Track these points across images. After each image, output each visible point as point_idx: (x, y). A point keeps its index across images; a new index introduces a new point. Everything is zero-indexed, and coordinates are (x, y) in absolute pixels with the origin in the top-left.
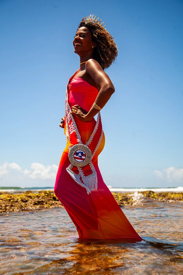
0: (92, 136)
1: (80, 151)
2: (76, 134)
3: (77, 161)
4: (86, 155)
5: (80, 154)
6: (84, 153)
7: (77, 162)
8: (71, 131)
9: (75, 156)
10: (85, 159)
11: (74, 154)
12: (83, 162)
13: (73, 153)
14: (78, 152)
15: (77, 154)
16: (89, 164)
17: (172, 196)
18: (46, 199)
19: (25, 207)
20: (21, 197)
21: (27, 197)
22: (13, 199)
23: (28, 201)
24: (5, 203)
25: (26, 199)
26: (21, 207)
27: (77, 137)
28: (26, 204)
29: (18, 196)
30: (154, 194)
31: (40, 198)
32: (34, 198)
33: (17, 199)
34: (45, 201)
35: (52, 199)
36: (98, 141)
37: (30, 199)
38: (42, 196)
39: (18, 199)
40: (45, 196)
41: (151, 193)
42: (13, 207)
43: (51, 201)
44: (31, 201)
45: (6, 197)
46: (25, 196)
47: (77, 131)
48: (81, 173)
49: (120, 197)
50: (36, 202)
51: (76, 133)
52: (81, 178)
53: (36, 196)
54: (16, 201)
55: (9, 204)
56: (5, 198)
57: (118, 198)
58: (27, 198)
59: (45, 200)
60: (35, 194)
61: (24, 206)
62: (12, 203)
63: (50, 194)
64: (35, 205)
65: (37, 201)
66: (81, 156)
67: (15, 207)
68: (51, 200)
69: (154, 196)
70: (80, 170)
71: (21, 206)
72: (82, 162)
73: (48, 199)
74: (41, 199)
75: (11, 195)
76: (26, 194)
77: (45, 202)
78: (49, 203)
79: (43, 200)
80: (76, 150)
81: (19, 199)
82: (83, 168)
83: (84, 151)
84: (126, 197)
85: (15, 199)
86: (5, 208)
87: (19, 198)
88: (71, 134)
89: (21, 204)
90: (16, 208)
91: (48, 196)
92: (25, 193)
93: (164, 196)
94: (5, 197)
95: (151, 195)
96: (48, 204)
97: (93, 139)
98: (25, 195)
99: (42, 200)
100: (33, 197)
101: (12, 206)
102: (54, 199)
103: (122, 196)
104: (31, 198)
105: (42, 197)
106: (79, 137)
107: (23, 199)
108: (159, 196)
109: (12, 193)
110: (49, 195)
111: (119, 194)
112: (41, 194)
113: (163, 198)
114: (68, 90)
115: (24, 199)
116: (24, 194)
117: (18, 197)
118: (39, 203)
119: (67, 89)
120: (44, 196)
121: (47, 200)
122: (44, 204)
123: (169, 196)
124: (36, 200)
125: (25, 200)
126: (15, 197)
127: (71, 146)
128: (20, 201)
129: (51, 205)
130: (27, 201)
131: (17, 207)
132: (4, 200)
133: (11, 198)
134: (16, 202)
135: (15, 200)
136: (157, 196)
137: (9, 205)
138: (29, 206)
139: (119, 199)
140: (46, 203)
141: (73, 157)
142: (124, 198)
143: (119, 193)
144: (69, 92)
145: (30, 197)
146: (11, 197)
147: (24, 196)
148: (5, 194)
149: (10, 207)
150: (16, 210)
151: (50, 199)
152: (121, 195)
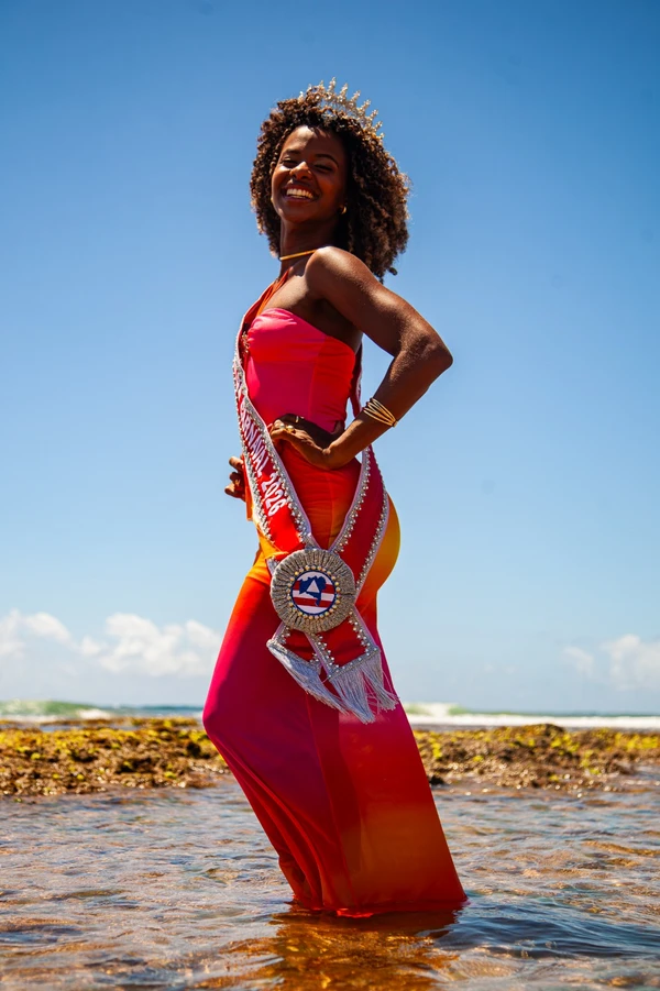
0: (352, 515)
1: (312, 575)
2: (293, 514)
3: (304, 612)
4: (338, 589)
5: (314, 587)
6: (329, 582)
7: (305, 616)
8: (272, 503)
9: (296, 594)
10: (333, 602)
11: (293, 588)
12: (327, 613)
13: (290, 585)
14: (304, 578)
15: (302, 586)
16: (347, 619)
17: (631, 745)
18: (162, 750)
19: (84, 780)
20: (69, 742)
21: (92, 741)
22: (42, 749)
23: (97, 758)
24: (12, 765)
25: (90, 752)
26: (72, 781)
27: (297, 525)
28: (90, 771)
29: (60, 738)
30: (561, 738)
31: (142, 747)
32: (118, 749)
33: (55, 748)
34: (158, 759)
35: (184, 751)
36: (375, 533)
37: (102, 750)
38: (149, 739)
39: (58, 751)
40: (159, 741)
41: (553, 734)
42: (39, 782)
43: (181, 759)
44: (108, 759)
45: (15, 743)
46: (87, 740)
47: (298, 503)
48: (323, 655)
49: (437, 746)
50: (126, 764)
51: (290, 511)
52: (323, 675)
53: (126, 738)
54: (50, 757)
55: (26, 767)
56: (9, 748)
57: (431, 750)
58: (91, 745)
59: (159, 756)
60: (120, 731)
61: (80, 777)
62: (36, 766)
63: (177, 732)
64: (123, 775)
65: (129, 760)
66: (318, 591)
67: (46, 781)
68: (182, 755)
69: (564, 742)
70: (318, 645)
71: (69, 778)
72: (323, 613)
73: (170, 750)
74: (142, 752)
75: (34, 736)
76: (88, 733)
77: (161, 761)
78: (175, 766)
79: (153, 754)
80: (296, 573)
81: (62, 751)
82: (327, 636)
83: (329, 573)
84: (459, 749)
85: (48, 749)
86: (12, 784)
87: (64, 745)
88: (270, 513)
89: (72, 768)
90: (52, 783)
91: (168, 739)
92: (85, 729)
93: (600, 745)
94: (10, 744)
95: (553, 740)
96: (170, 770)
97: (354, 525)
98: (85, 736)
99: (147, 754)
100: (115, 745)
101: (37, 776)
102: (194, 751)
103: (446, 745)
104: (108, 747)
105: (148, 746)
106: (303, 526)
107: (77, 751)
108: (582, 744)
109: (38, 727)
110: (173, 736)
111: (434, 737)
112: (143, 731)
113: (596, 751)
114: (241, 356)
115: (83, 750)
116: (82, 732)
117: (59, 742)
118: (138, 765)
119: (237, 354)
120: (153, 739)
121: (166, 757)
122: (156, 769)
123: (618, 744)
124: (125, 756)
125: (83, 755)
126: (48, 742)
127: (279, 559)
128: (65, 760)
129: (182, 773)
130: (90, 759)
131: (55, 780)
132: (6, 755)
133: (34, 748)
134: (52, 761)
135: (47, 752)
136: (574, 744)
137: (24, 774)
138: (99, 778)
139: (432, 756)
140: (164, 767)
141: (289, 598)
142: (451, 749)
143: (433, 733)
144: (244, 365)
145: (104, 743)
146: (34, 741)
147: (81, 739)
148: (12, 731)
149: (29, 778)
150: (52, 791)
151: (177, 750)
152: (441, 739)
